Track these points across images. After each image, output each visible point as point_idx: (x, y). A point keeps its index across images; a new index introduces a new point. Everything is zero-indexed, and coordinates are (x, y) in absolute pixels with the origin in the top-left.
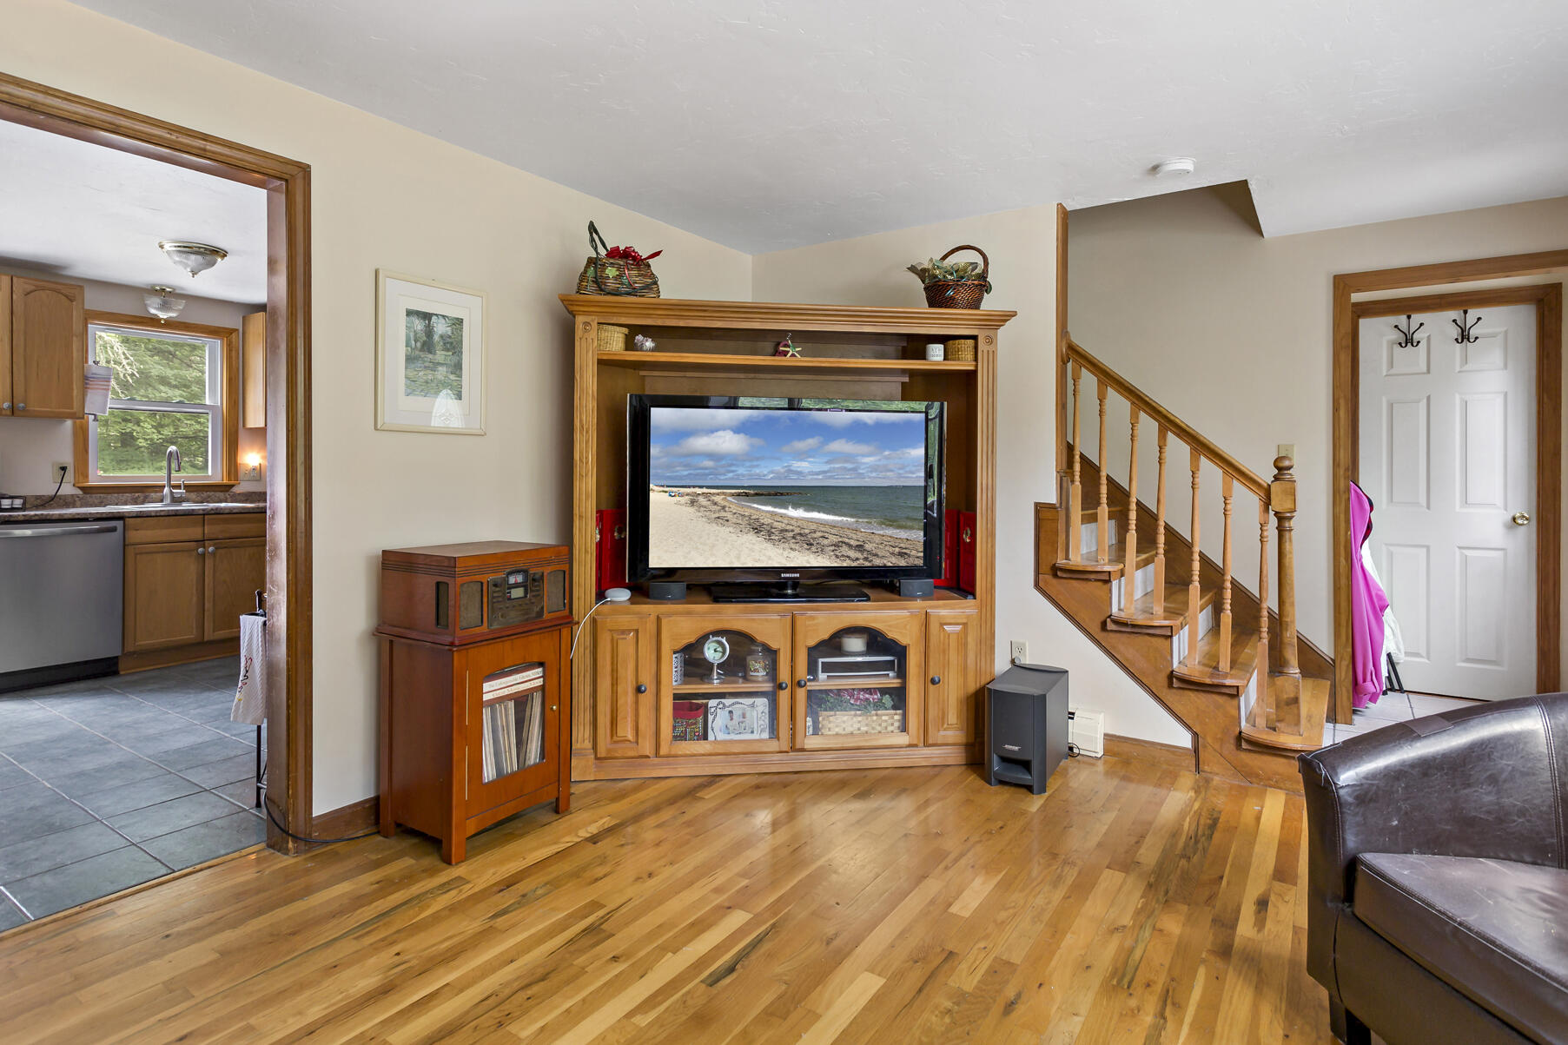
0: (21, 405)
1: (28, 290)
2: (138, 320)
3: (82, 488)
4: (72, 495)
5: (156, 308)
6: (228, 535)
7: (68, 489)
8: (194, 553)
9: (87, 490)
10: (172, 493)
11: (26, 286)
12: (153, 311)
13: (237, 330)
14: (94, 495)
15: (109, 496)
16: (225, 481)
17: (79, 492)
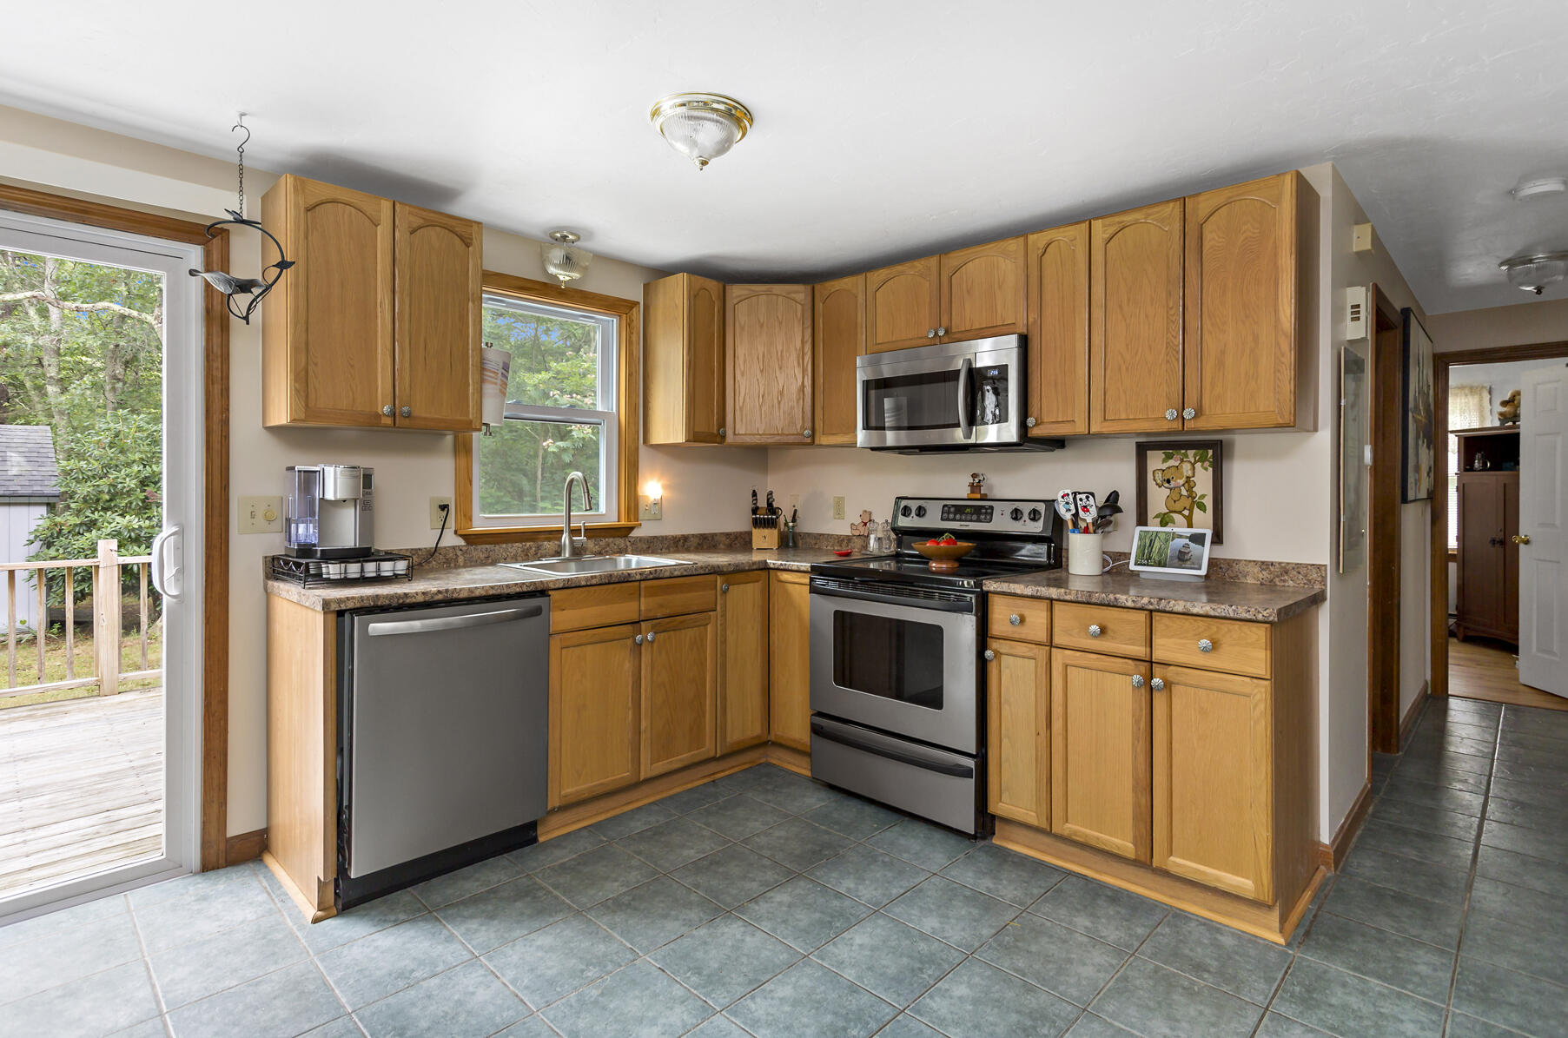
0: (405, 409)
1: (415, 225)
2: (529, 285)
3: (464, 537)
4: (454, 547)
5: (556, 266)
6: (668, 612)
7: (451, 540)
8: (629, 642)
9: (472, 539)
10: (572, 542)
11: (412, 218)
12: (552, 270)
13: (638, 303)
14: (479, 547)
15: (497, 547)
16: (623, 523)
17: (461, 542)
